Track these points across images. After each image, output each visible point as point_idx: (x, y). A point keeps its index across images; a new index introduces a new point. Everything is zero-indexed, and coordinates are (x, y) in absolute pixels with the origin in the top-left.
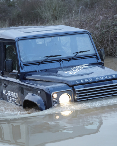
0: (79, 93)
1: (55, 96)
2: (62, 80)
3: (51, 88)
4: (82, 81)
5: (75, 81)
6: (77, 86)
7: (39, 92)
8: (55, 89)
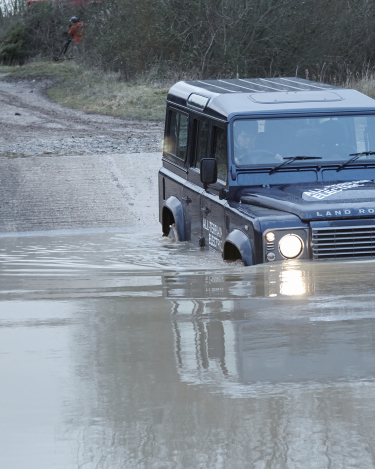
0: (319, 237)
1: (270, 237)
2: (293, 209)
3: (264, 221)
4: (328, 214)
5: (314, 212)
6: (317, 223)
7: (246, 227)
8: (272, 225)
